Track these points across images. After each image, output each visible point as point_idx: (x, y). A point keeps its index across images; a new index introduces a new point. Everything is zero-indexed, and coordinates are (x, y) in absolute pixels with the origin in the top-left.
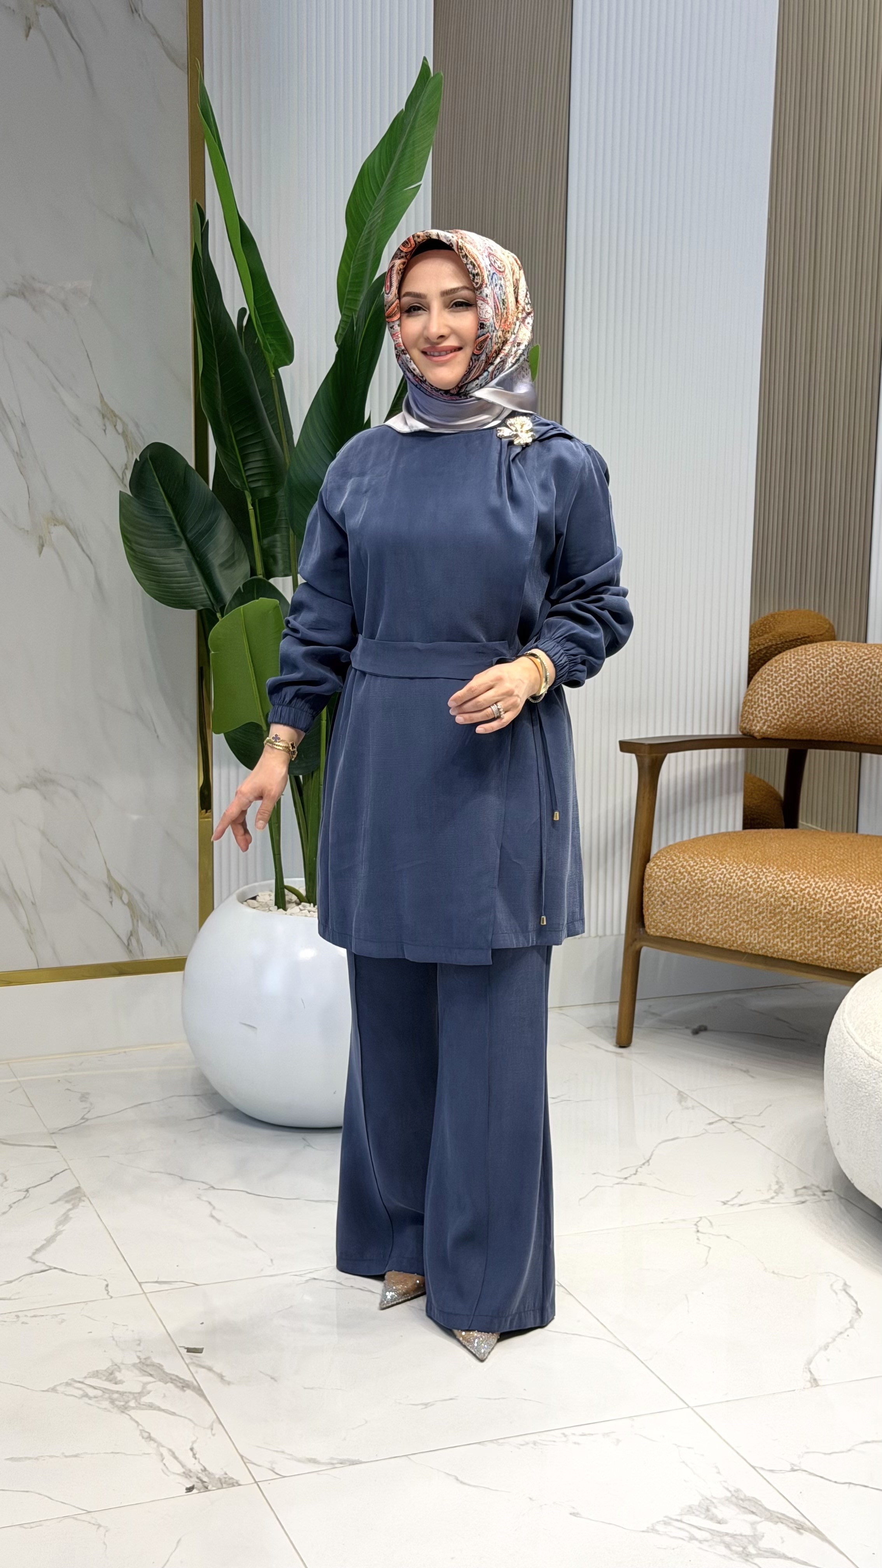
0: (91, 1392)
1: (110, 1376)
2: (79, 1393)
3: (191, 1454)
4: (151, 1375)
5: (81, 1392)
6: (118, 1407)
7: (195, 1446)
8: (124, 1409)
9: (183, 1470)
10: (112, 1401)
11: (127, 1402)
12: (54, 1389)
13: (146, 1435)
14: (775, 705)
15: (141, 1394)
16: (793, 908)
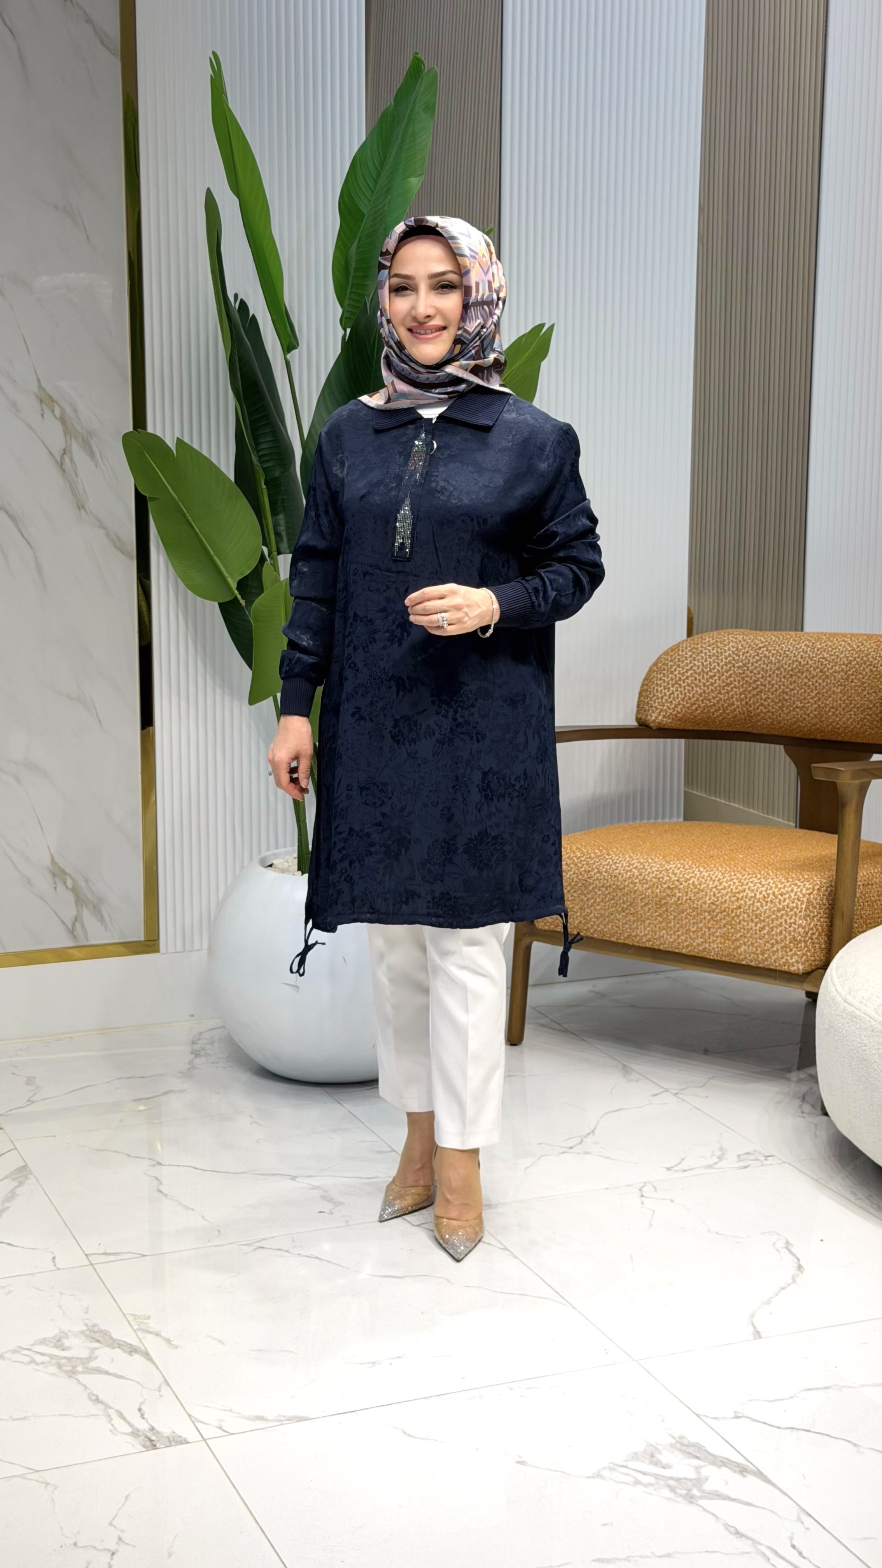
0: (39, 1359)
2: (27, 1360)
3: (139, 1414)
4: (98, 1341)
6: (65, 1371)
7: (143, 1408)
8: (72, 1373)
9: (130, 1429)
10: (60, 1366)
11: (74, 1367)
12: (1, 1357)
13: (94, 1397)
14: (670, 694)
15: (90, 1359)
16: (678, 899)
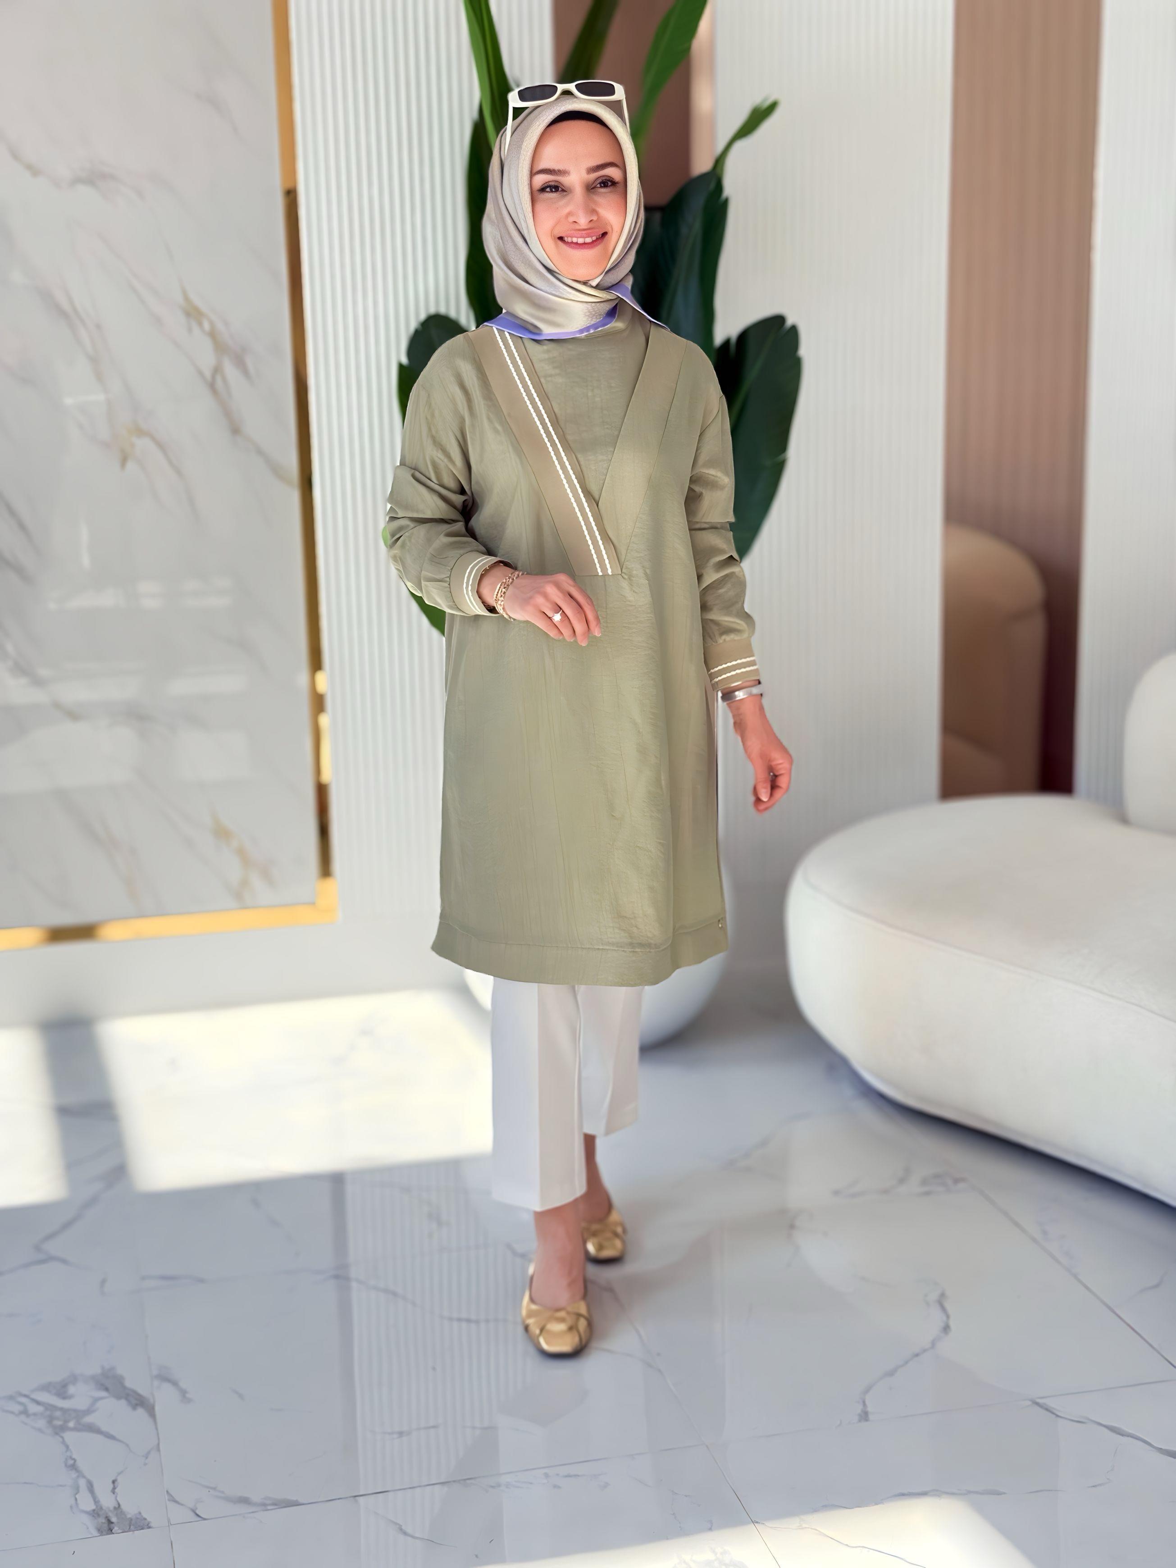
1: (61, 1390)
3: (111, 1486)
4: (107, 1389)
5: (20, 1408)
6: (53, 1427)
7: (119, 1479)
8: (60, 1430)
9: (92, 1507)
10: (50, 1420)
13: (71, 1462)
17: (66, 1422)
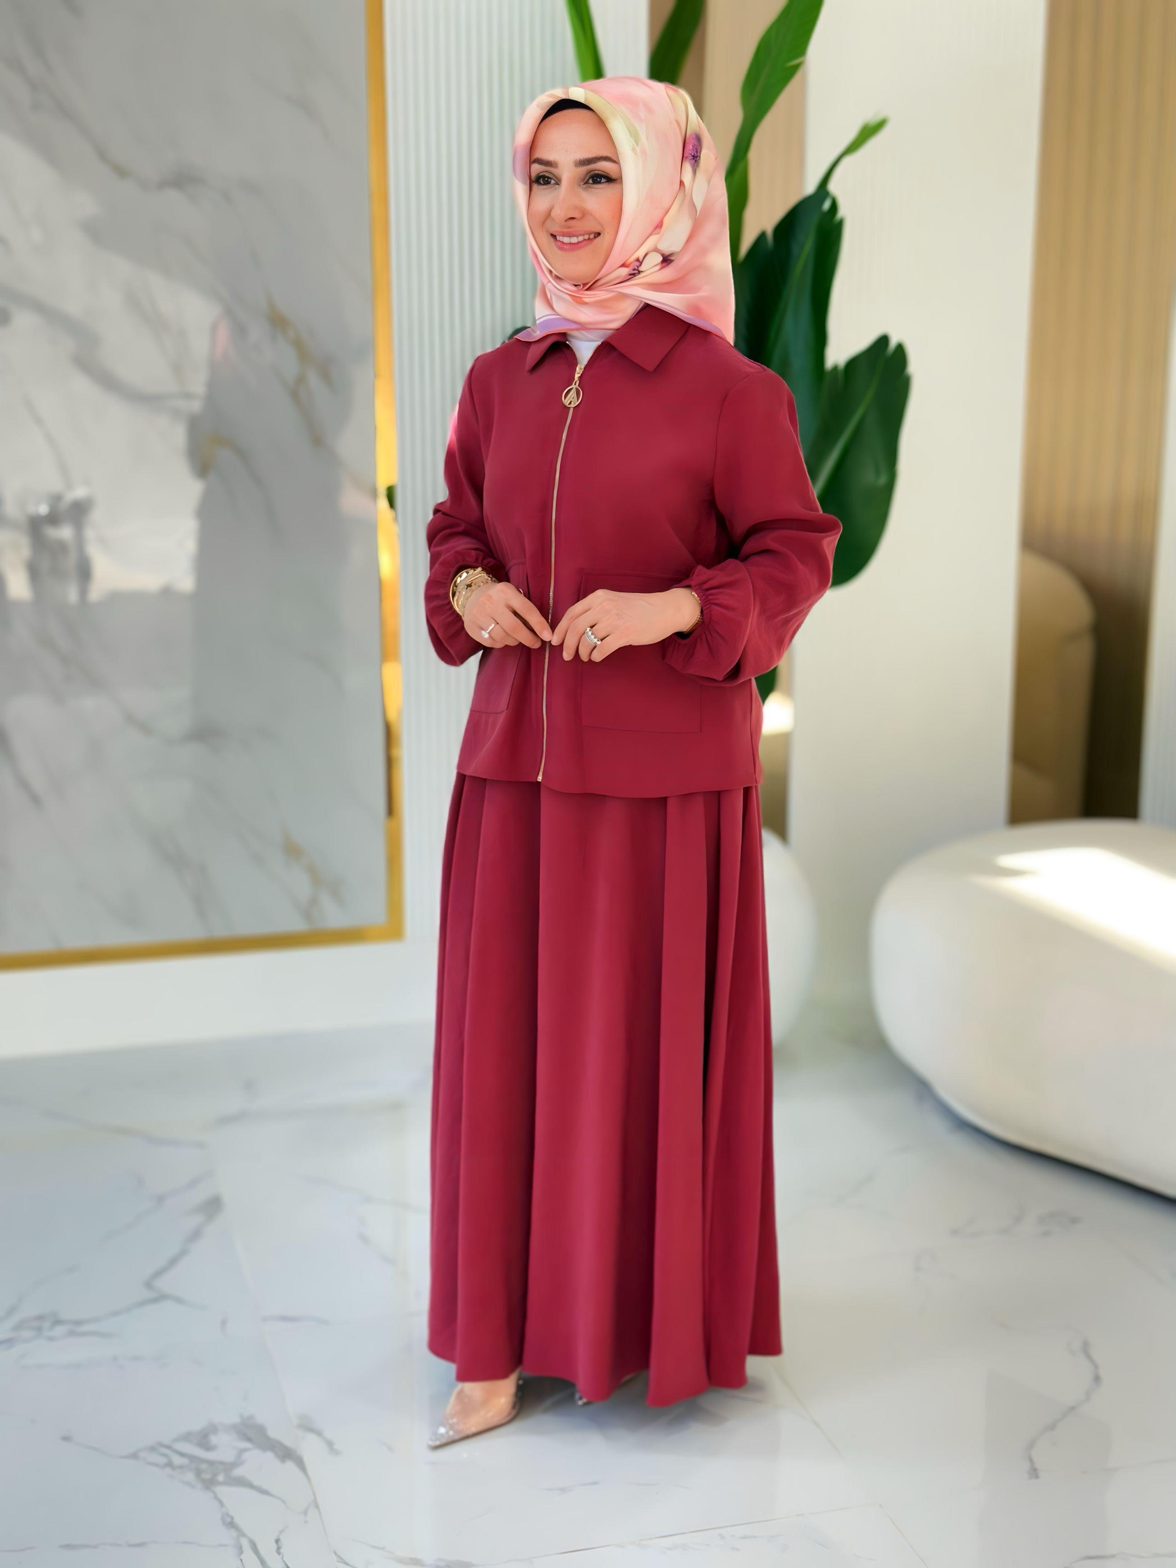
0: (177, 1460)
1: (203, 1439)
2: (162, 1460)
3: (275, 1546)
4: (249, 1440)
5: (163, 1460)
6: (203, 1481)
7: (282, 1537)
8: (209, 1484)
10: (198, 1473)
12: (134, 1456)
13: (228, 1520)
17: (215, 1475)
